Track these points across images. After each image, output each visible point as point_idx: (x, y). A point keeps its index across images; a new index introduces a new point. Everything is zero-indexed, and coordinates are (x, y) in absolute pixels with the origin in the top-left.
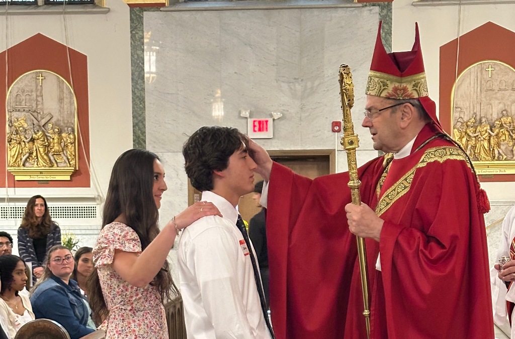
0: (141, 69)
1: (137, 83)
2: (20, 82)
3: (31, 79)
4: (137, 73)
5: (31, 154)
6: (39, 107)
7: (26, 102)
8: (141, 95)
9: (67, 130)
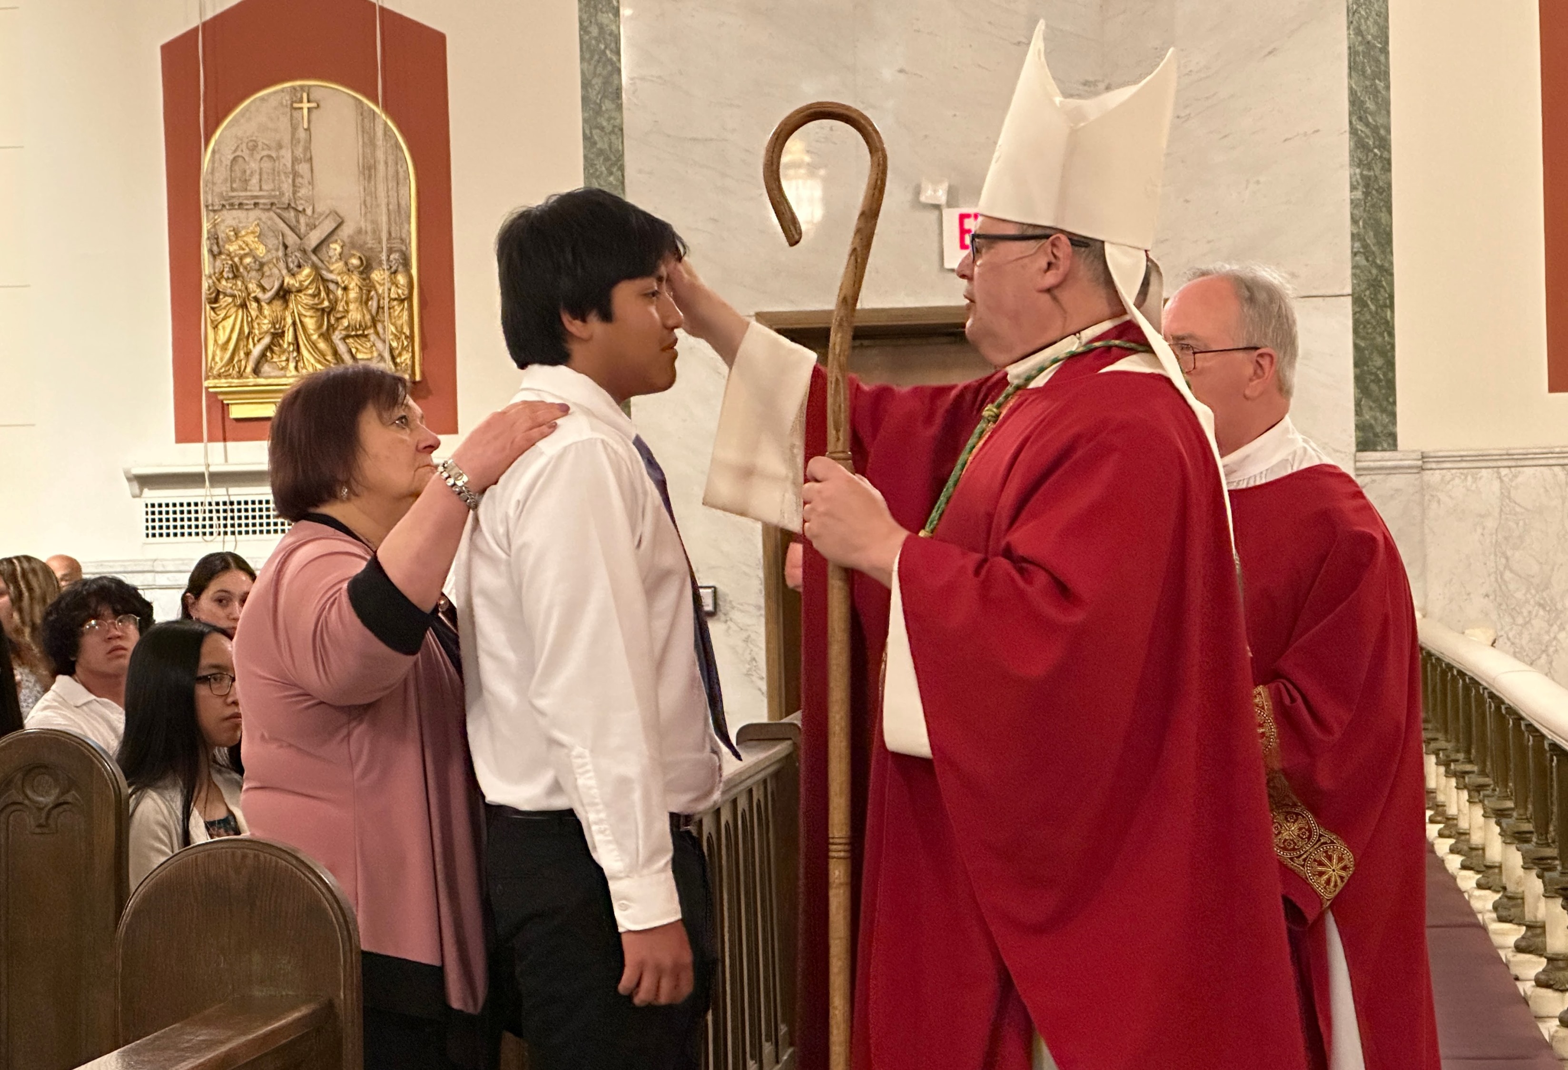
0: (609, 68)
1: (598, 112)
2: (242, 121)
3: (275, 108)
4: (597, 82)
5: (277, 336)
6: (302, 192)
7: (260, 180)
8: (610, 148)
9: (388, 260)
